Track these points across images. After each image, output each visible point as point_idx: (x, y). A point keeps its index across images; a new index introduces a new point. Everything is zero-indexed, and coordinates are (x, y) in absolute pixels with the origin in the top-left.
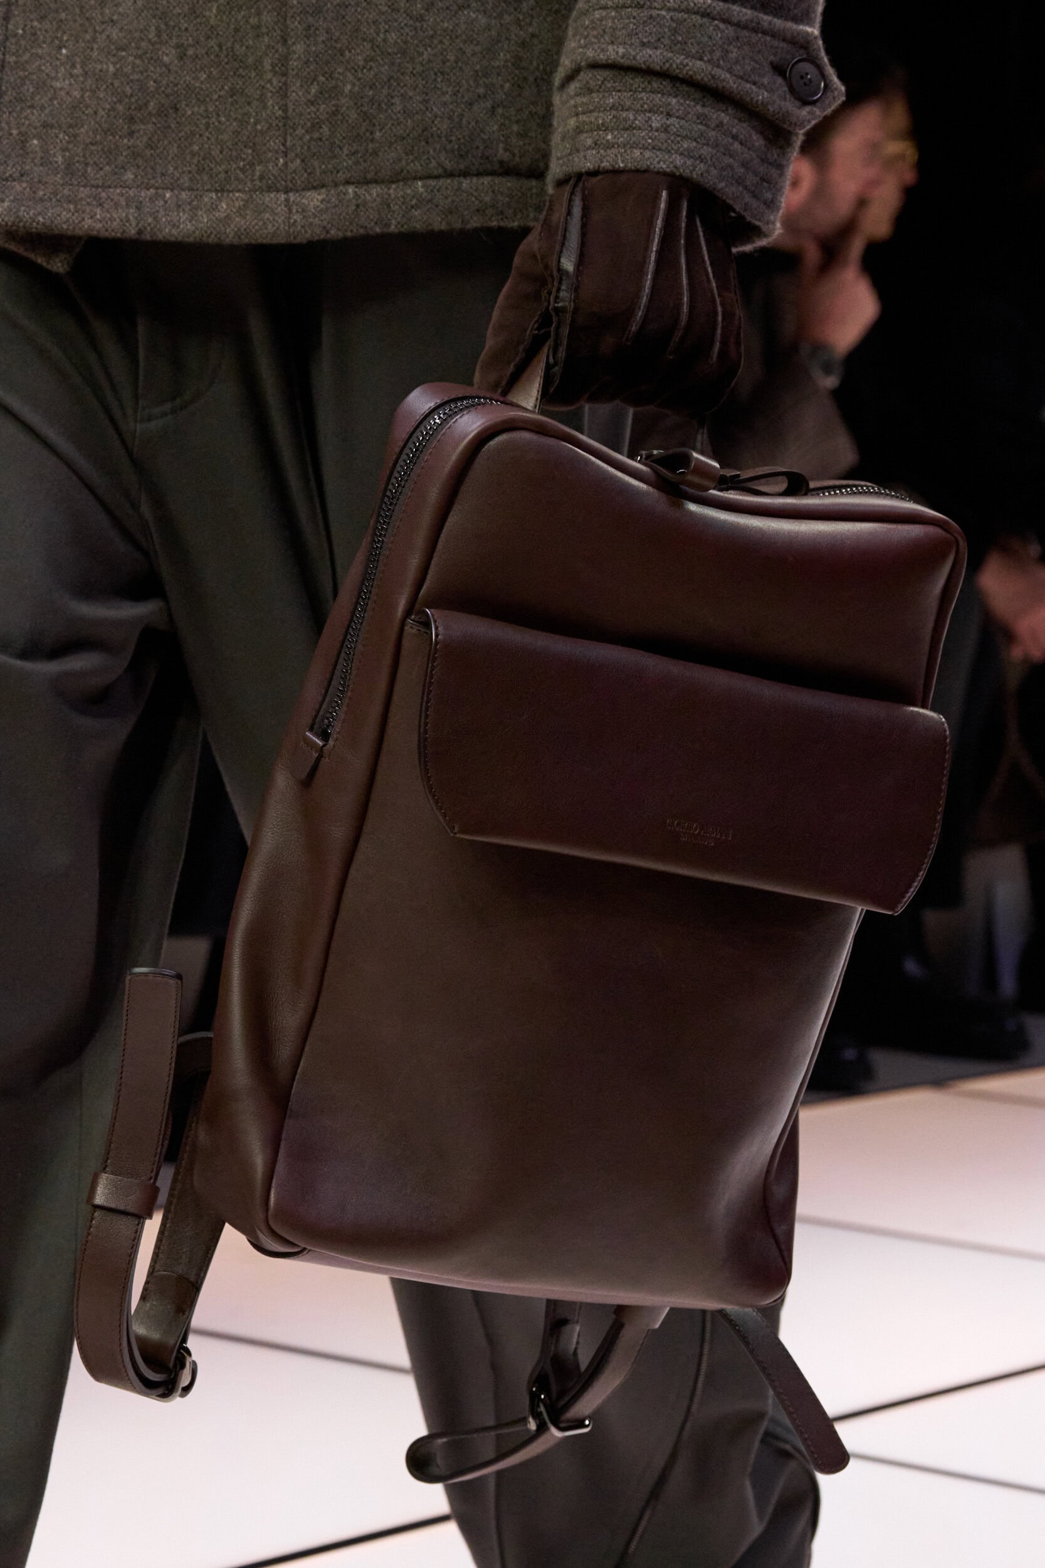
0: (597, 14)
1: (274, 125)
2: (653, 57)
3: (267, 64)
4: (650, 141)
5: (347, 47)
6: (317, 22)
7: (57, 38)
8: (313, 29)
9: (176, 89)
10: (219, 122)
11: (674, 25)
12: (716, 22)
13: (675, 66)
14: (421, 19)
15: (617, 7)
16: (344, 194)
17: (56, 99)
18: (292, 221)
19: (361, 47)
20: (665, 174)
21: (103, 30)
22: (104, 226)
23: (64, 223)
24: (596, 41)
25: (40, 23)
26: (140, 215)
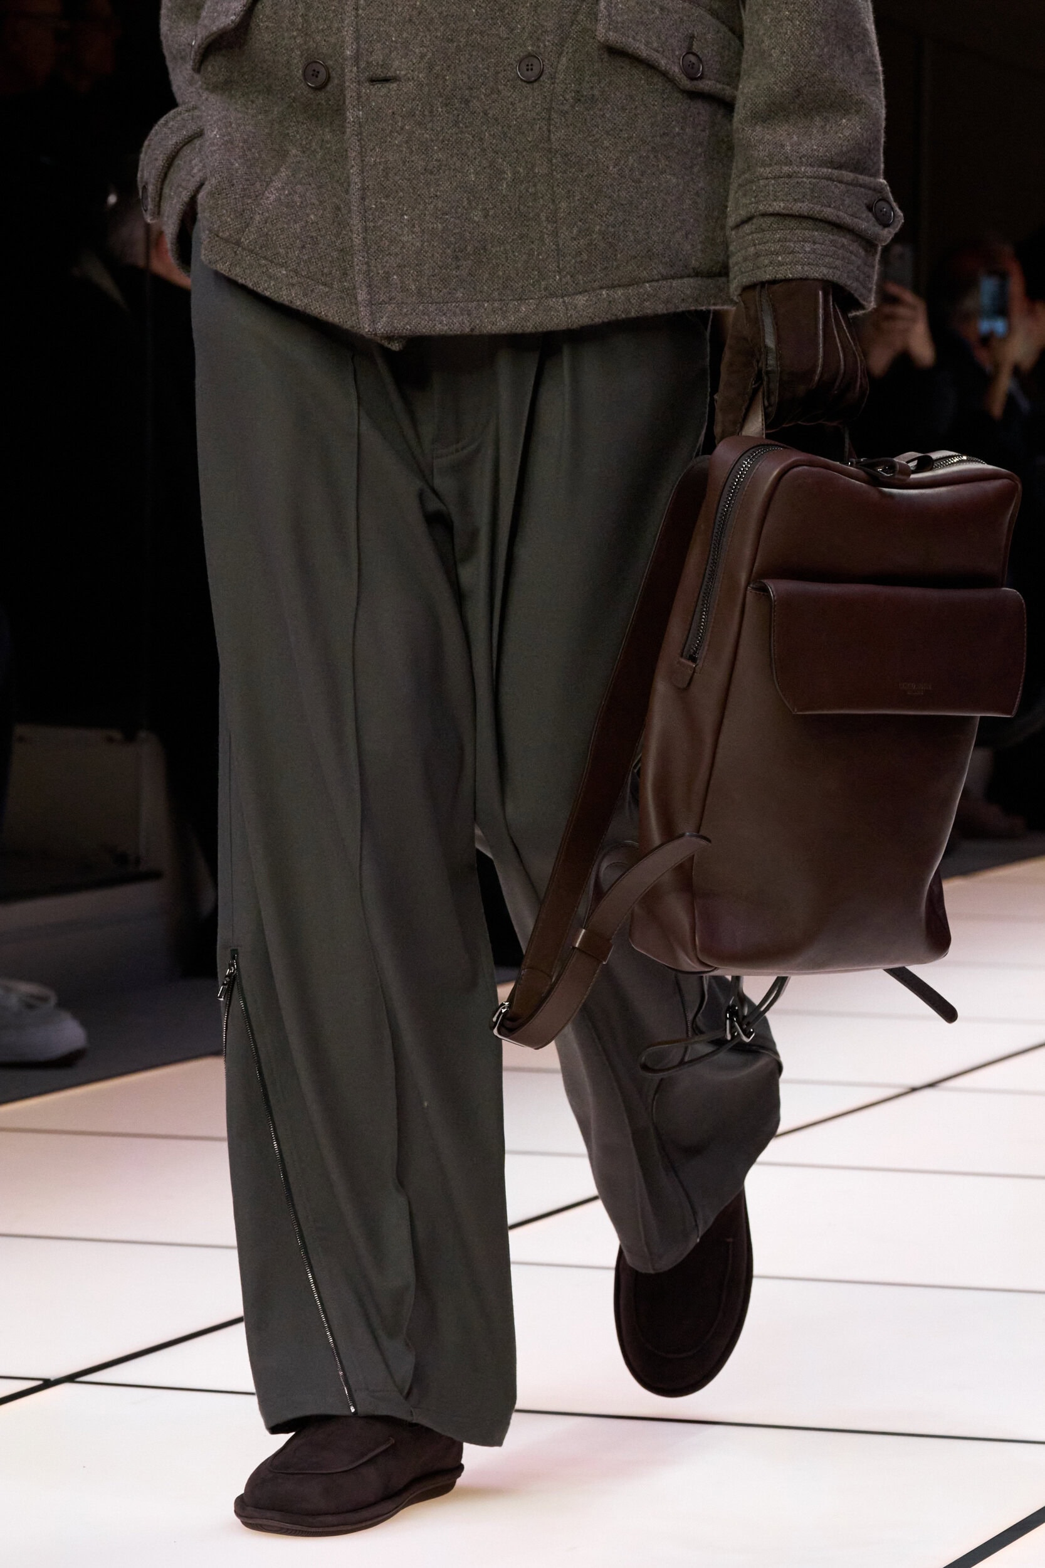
0: (762, 182)
1: (551, 255)
2: (803, 207)
3: (543, 216)
4: (806, 260)
5: (595, 202)
6: (574, 188)
7: (400, 209)
8: (572, 192)
9: (484, 237)
10: (514, 256)
11: (812, 187)
12: (835, 183)
13: (816, 212)
14: (639, 181)
15: (775, 178)
16: (600, 295)
17: (405, 248)
18: (569, 315)
19: (604, 201)
20: (817, 280)
21: (431, 202)
22: (449, 328)
23: (424, 328)
24: (764, 199)
25: (386, 200)
26: (470, 319)
